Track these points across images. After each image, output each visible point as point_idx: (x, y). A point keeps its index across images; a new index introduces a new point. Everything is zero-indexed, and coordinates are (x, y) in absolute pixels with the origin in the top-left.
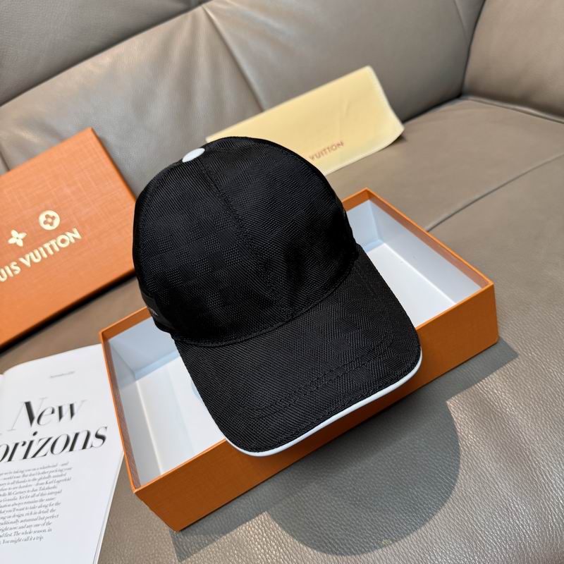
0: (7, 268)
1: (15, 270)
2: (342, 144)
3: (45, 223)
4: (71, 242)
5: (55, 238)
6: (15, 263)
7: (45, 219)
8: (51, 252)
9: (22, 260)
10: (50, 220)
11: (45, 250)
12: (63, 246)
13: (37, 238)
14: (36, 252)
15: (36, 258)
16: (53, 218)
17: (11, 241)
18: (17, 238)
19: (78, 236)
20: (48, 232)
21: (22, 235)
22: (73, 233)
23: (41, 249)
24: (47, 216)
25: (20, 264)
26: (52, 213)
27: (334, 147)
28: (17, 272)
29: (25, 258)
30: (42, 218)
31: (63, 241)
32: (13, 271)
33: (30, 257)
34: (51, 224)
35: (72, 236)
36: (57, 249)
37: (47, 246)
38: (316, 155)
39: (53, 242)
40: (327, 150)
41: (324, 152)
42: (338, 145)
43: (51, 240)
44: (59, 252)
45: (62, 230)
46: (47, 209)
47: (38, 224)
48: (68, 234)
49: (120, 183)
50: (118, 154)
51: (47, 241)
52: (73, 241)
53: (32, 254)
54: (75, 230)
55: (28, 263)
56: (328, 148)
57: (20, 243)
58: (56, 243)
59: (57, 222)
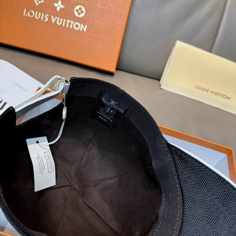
0: (43, 14)
1: (46, 19)
2: (229, 99)
3: (77, 11)
4: (79, 29)
5: (75, 21)
6: (48, 16)
7: (78, 9)
8: (67, 26)
9: (52, 17)
10: (80, 11)
11: (66, 22)
12: (75, 27)
13: (67, 13)
14: (62, 19)
15: (59, 22)
16: (82, 12)
17: (56, 5)
18: (59, 6)
19: (85, 30)
20: (75, 16)
21: (62, 6)
22: (84, 26)
23: (65, 20)
24: (80, 9)
25: (50, 18)
26: (83, 9)
27: (225, 97)
28: (45, 20)
29: (54, 18)
30: (78, 7)
31: (77, 26)
32: (44, 18)
33: (57, 19)
34: (79, 14)
35: (83, 28)
36: (71, 27)
37: (68, 21)
38: (214, 92)
39: (72, 22)
40: (221, 95)
41: (219, 94)
42: (227, 97)
43: (72, 20)
44: (71, 29)
45: (81, 21)
46: (83, 5)
47: (74, 8)
48: (82, 25)
49: (124, 24)
50: (134, 10)
51: (70, 20)
52: (81, 30)
53: (59, 19)
54: (86, 26)
55: (53, 21)
56: (222, 95)
57: (58, 9)
58: (73, 24)
59: (82, 15)
